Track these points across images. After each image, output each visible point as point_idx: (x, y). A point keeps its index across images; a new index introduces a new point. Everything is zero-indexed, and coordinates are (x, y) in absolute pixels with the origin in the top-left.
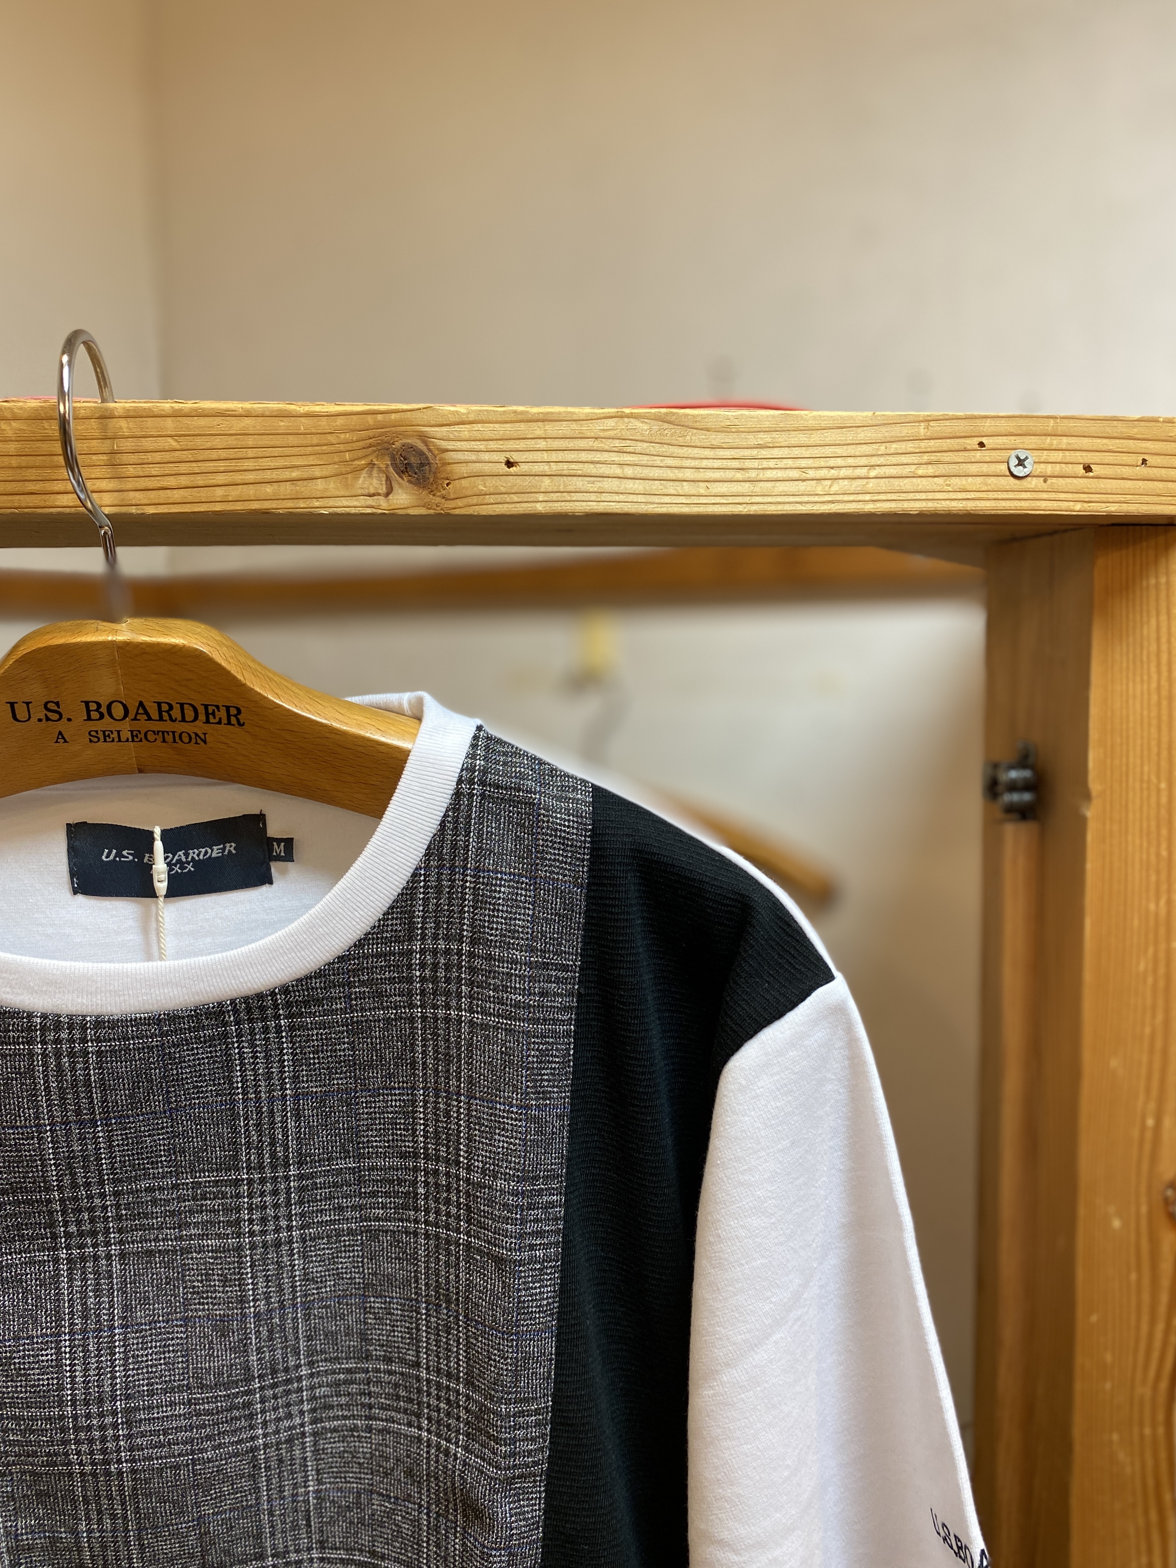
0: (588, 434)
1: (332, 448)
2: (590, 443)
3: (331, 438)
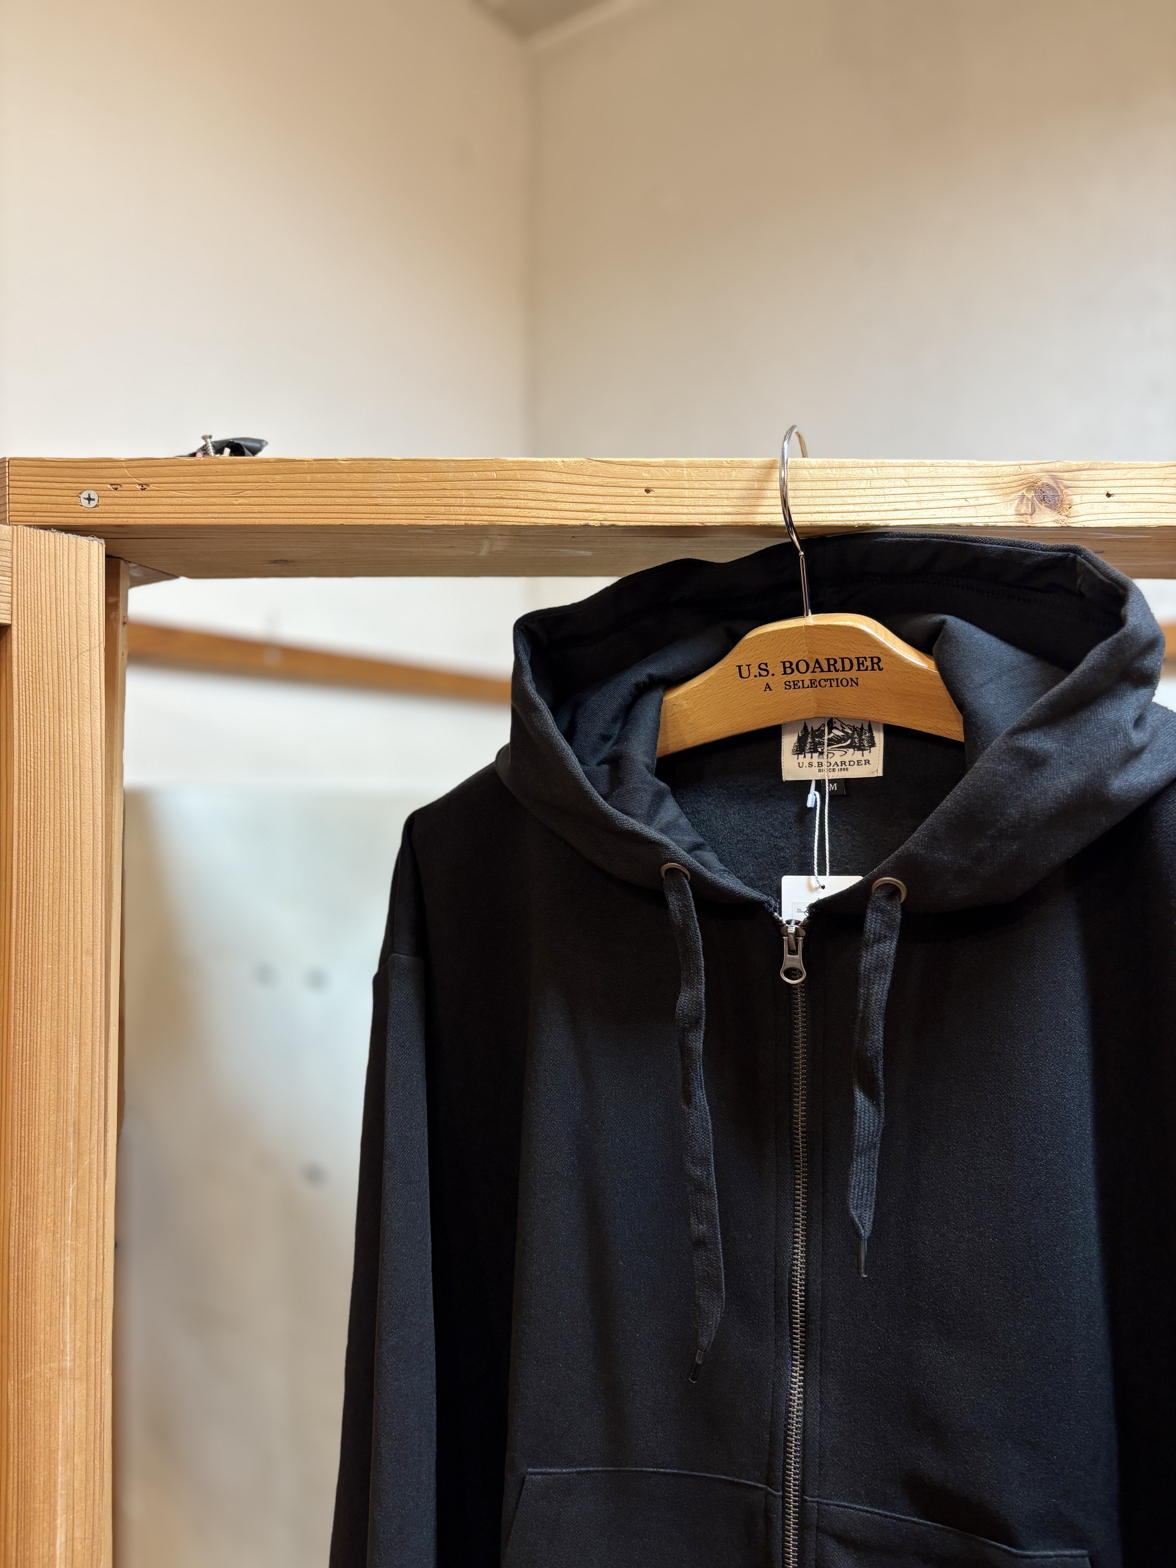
0: (1159, 476)
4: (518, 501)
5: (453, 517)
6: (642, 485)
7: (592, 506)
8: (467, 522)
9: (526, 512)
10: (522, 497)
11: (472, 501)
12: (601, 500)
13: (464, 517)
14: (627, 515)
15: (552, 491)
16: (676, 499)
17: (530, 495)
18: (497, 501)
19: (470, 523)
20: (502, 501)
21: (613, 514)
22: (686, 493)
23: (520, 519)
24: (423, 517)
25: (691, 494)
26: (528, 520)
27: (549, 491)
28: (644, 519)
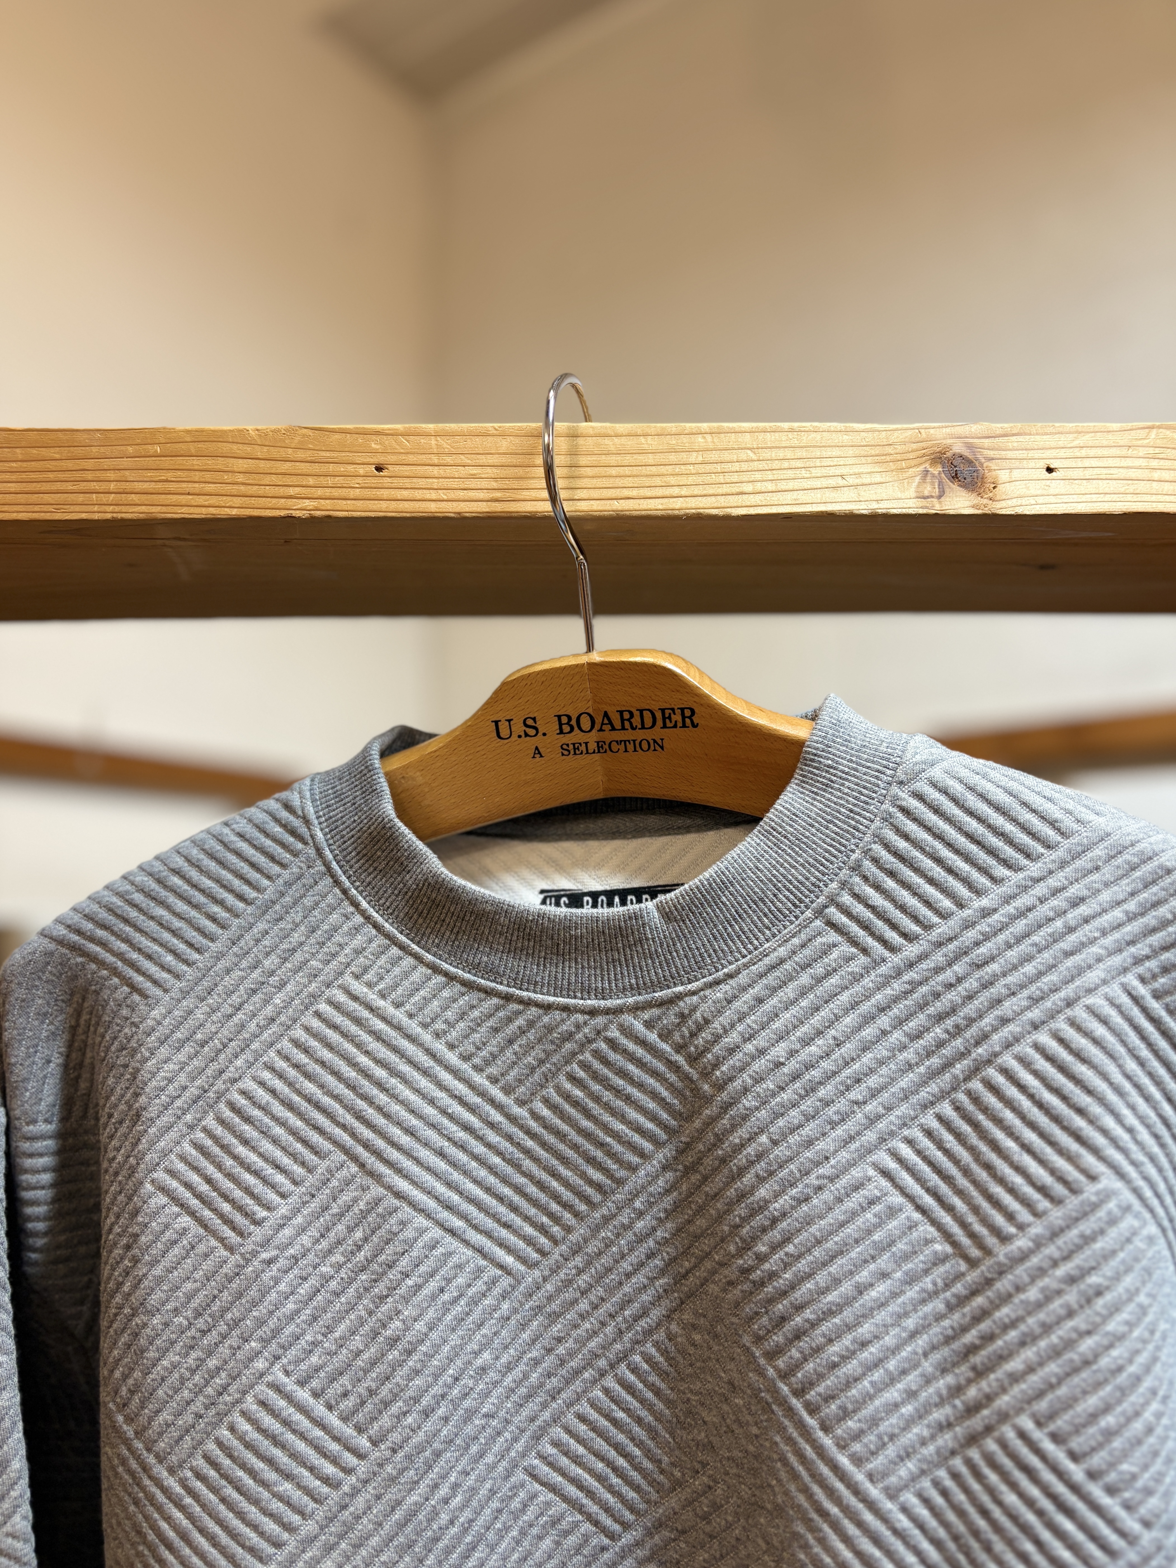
0: (1122, 443)
1: (888, 458)
2: (1124, 452)
3: (889, 450)
4: (190, 485)
5: (96, 508)
6: (372, 460)
7: (297, 490)
8: (115, 515)
9: (201, 500)
10: (197, 479)
11: (124, 486)
12: (311, 481)
13: (111, 508)
14: (349, 502)
15: (241, 470)
16: (420, 480)
17: (208, 476)
18: (160, 486)
19: (119, 516)
20: (167, 485)
21: (328, 501)
22: (435, 471)
23: (192, 510)
24: (51, 508)
25: (442, 472)
26: (204, 510)
27: (236, 469)
28: (375, 507)
